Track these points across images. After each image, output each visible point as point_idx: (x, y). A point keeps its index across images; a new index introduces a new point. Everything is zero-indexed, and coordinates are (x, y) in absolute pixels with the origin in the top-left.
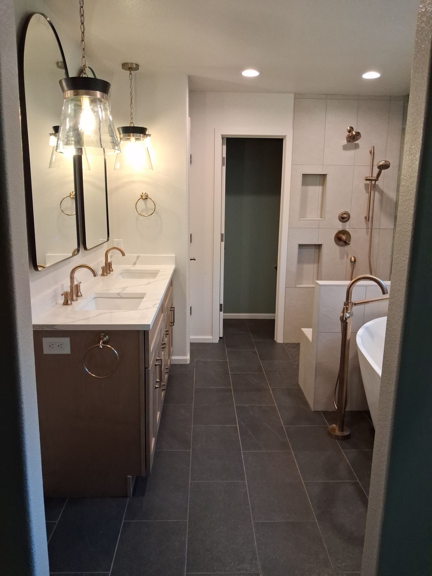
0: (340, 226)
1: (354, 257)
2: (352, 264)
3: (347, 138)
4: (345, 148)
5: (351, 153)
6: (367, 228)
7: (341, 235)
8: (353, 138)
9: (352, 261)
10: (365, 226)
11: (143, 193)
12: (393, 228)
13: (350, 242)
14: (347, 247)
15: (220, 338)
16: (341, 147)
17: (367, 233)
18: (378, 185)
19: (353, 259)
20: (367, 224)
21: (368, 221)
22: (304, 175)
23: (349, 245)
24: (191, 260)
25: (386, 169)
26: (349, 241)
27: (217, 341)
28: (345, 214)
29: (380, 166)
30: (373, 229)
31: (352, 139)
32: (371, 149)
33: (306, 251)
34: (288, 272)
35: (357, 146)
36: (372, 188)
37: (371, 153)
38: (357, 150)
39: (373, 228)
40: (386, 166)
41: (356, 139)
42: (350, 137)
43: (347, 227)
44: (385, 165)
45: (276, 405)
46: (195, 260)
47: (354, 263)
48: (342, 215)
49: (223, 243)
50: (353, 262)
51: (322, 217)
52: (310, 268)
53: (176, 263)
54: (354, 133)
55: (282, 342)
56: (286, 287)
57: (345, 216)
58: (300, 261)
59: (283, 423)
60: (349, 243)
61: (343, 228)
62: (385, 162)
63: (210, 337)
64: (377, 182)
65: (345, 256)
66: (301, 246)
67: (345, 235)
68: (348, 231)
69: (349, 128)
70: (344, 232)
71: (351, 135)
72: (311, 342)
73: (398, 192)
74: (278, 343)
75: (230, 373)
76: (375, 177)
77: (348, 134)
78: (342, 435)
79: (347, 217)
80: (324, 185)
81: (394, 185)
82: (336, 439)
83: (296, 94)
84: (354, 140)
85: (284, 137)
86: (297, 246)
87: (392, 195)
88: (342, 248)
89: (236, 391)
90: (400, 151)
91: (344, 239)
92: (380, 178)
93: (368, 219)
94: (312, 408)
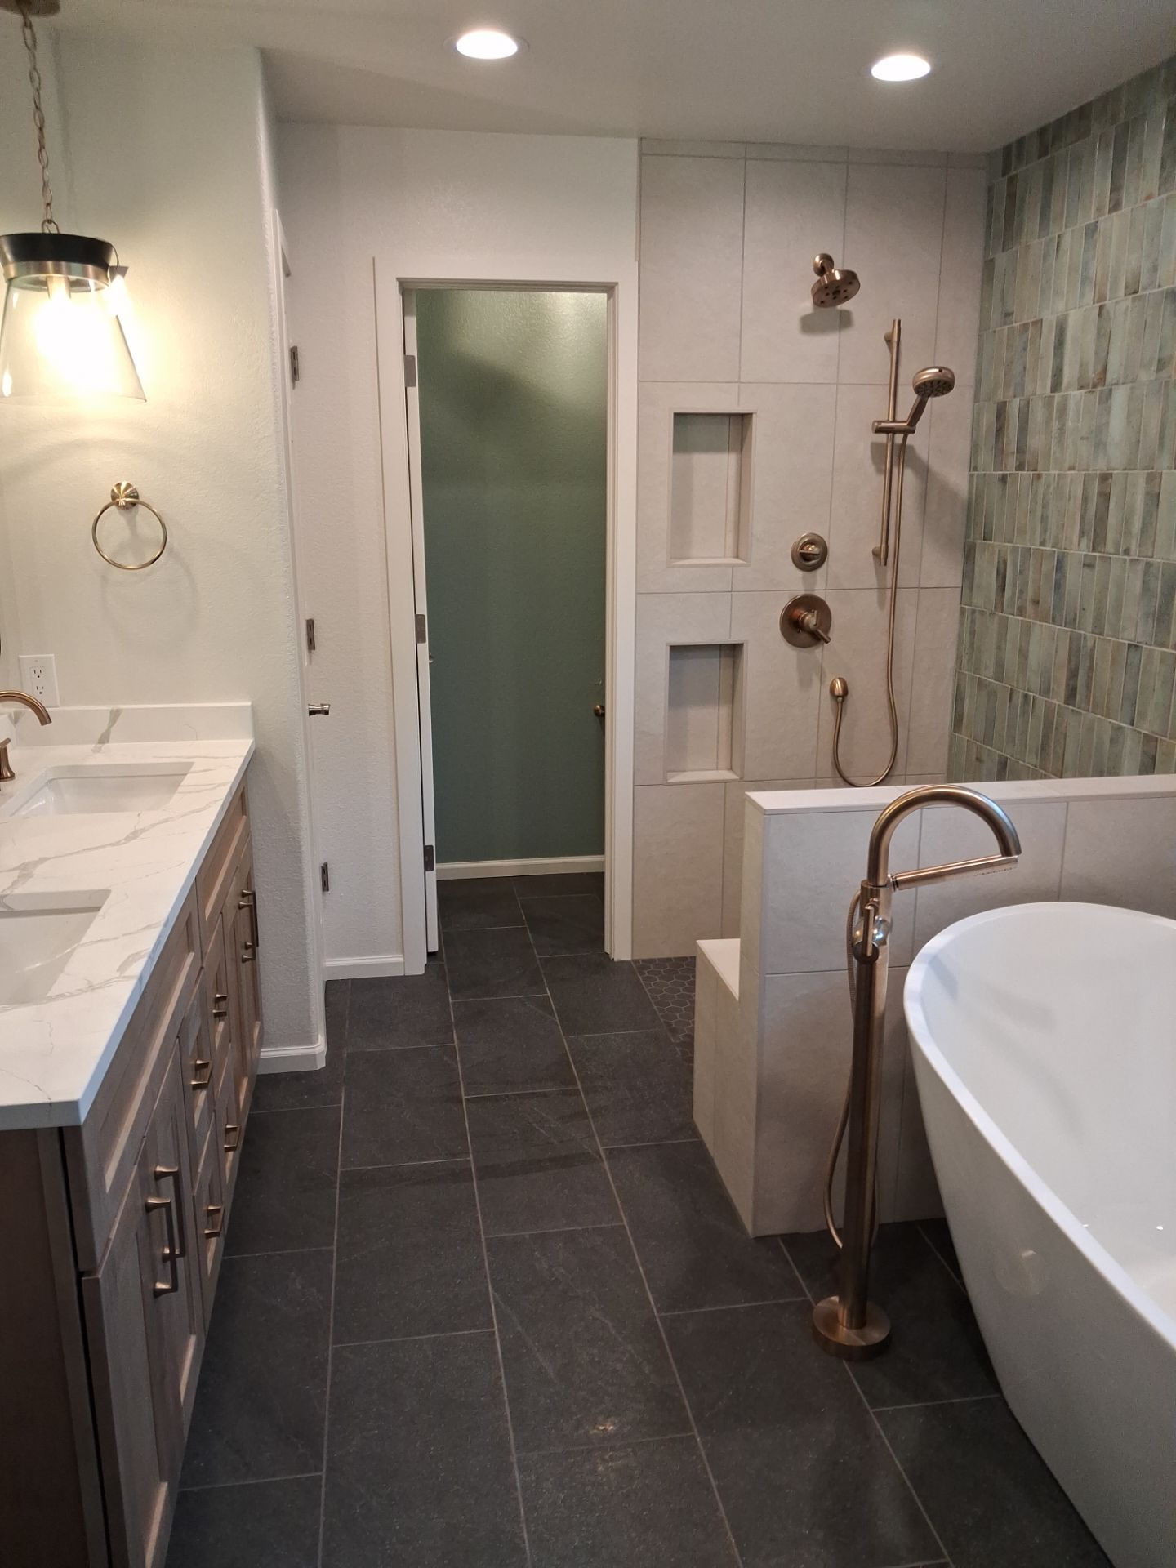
0: (795, 583)
1: (839, 679)
2: (838, 702)
3: (815, 290)
4: (808, 325)
5: (827, 342)
6: (881, 589)
7: (800, 612)
8: (833, 294)
9: (837, 693)
10: (872, 580)
11: (119, 485)
12: (960, 585)
13: (830, 635)
14: (821, 648)
15: (430, 955)
16: (796, 324)
17: (881, 604)
18: (912, 447)
19: (838, 685)
20: (880, 576)
21: (886, 564)
22: (679, 417)
23: (827, 642)
24: (312, 713)
25: (943, 394)
26: (827, 631)
27: (418, 967)
28: (811, 543)
29: (924, 384)
30: (898, 590)
31: (831, 294)
32: (890, 330)
33: (691, 664)
34: (639, 734)
35: (845, 321)
36: (895, 458)
37: (889, 341)
38: (849, 335)
39: (898, 586)
40: (941, 385)
41: (843, 295)
42: (826, 287)
43: (820, 584)
44: (939, 382)
45: (625, 1223)
46: (327, 712)
47: (841, 699)
48: (802, 548)
49: (424, 647)
50: (838, 696)
51: (740, 556)
52: (708, 719)
53: (257, 731)
54: (838, 277)
55: (629, 958)
56: (634, 786)
57: (812, 549)
58: (678, 698)
59: (656, 1301)
60: (825, 637)
61: (806, 590)
62: (940, 371)
63: (397, 958)
64: (910, 436)
65: (816, 680)
66: (677, 651)
67: (816, 612)
68: (823, 598)
69: (817, 259)
70: (810, 602)
71: (826, 282)
72: (737, 998)
73: (975, 469)
74: (615, 960)
75: (464, 1097)
76: (905, 422)
77: (818, 278)
78: (864, 1344)
79: (817, 552)
80: (744, 449)
81: (963, 447)
82: (844, 1362)
83: (645, 138)
84: (835, 298)
85: (609, 289)
86: (665, 654)
87: (957, 478)
88: (804, 652)
89: (486, 1172)
90: (981, 337)
91: (811, 626)
92: (920, 425)
93: (884, 557)
94: (748, 1226)
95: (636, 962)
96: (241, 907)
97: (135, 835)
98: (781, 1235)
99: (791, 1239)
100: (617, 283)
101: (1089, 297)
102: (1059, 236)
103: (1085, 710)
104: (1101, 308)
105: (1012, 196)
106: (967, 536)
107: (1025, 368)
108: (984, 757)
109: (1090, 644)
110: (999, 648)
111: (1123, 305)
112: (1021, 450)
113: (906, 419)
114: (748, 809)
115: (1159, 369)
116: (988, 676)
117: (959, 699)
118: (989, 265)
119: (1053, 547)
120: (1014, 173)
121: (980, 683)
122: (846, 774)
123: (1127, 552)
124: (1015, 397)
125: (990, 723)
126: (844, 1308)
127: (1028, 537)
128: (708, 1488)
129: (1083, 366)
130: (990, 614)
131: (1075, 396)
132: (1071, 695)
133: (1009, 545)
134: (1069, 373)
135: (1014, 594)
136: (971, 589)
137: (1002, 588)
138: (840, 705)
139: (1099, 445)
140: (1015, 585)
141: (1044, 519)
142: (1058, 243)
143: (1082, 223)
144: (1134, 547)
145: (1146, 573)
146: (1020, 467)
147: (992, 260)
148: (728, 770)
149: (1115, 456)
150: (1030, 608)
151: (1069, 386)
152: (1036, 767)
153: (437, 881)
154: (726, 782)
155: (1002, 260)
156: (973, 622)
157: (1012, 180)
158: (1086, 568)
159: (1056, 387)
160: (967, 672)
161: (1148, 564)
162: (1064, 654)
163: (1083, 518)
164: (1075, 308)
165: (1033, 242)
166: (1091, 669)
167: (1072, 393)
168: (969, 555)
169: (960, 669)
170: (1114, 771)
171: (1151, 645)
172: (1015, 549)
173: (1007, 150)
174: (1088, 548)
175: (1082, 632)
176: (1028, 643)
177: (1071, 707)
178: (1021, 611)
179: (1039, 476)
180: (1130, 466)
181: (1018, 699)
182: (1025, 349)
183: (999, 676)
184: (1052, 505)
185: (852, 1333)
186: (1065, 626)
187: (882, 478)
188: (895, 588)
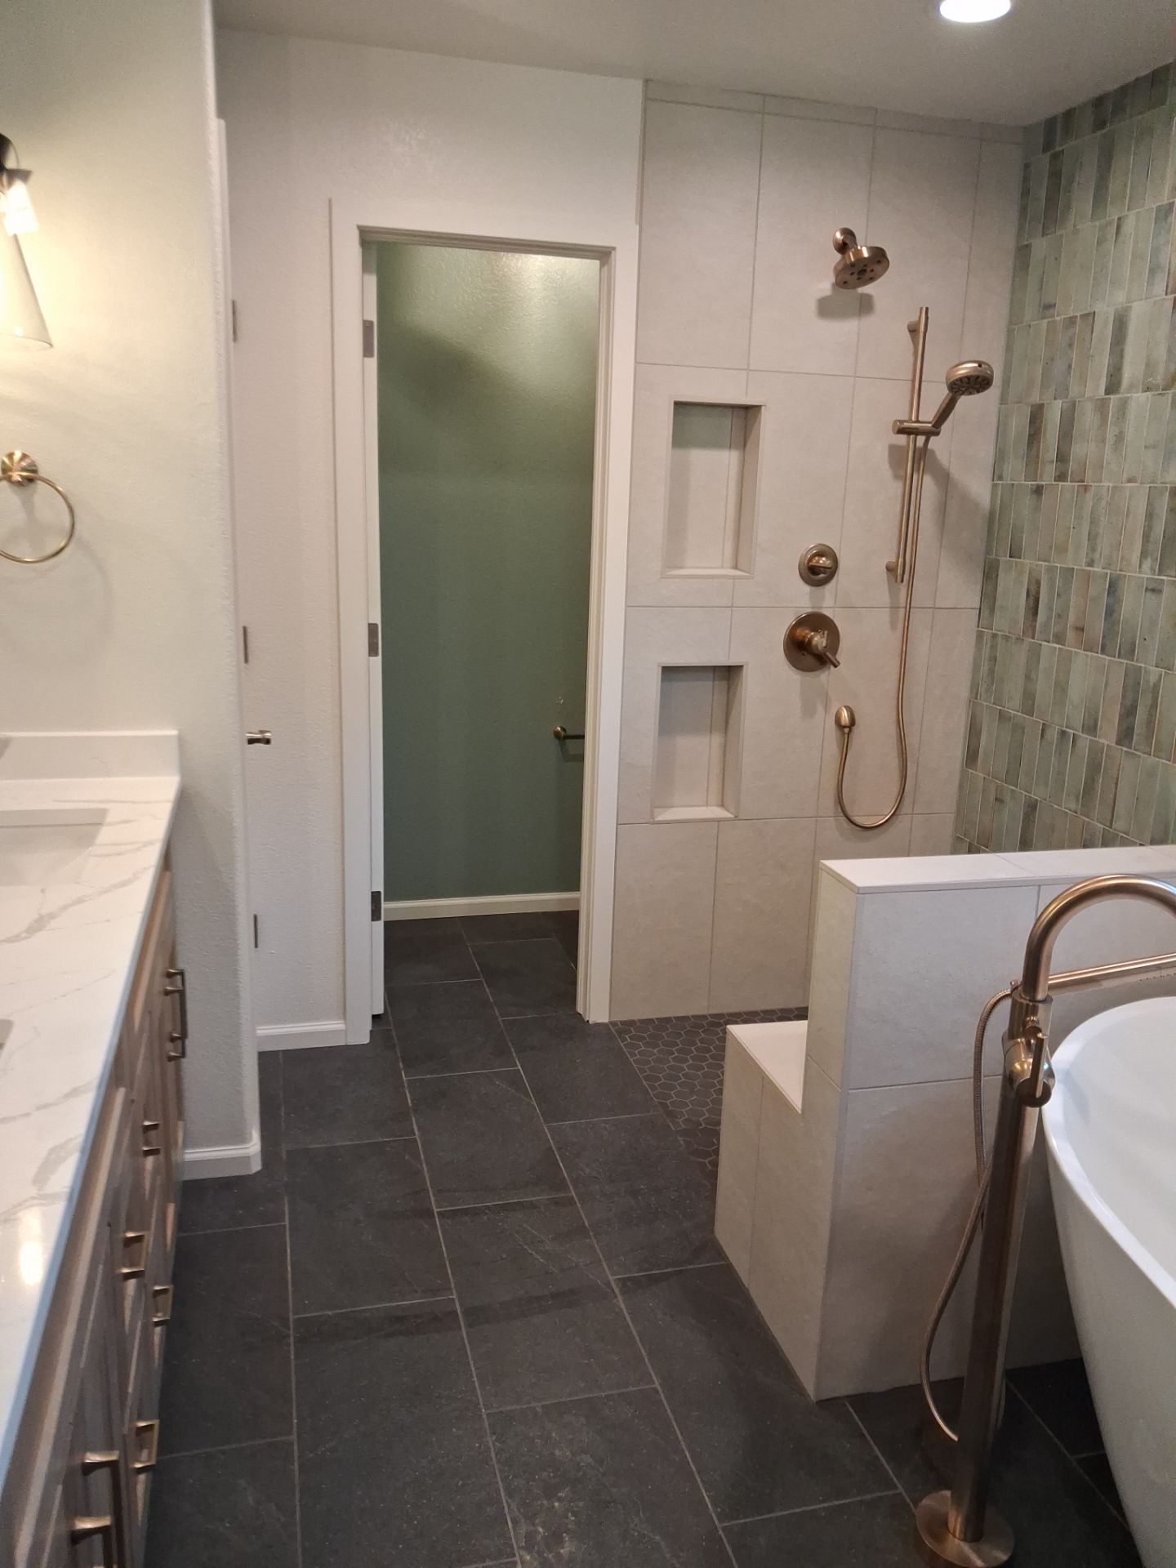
0: (801, 599)
1: (845, 706)
2: (843, 734)
3: (840, 268)
4: (825, 309)
5: (846, 328)
6: (894, 608)
7: (808, 633)
8: (859, 274)
9: (843, 723)
10: (885, 599)
12: (978, 606)
13: (838, 657)
14: (827, 673)
15: (375, 1017)
16: (812, 306)
17: (894, 623)
18: (933, 451)
19: (845, 714)
20: (893, 593)
21: (902, 581)
22: (679, 406)
23: (834, 665)
24: (251, 741)
25: (978, 392)
26: (835, 653)
27: (362, 1035)
28: (820, 554)
29: (961, 379)
30: (912, 610)
31: (868, 270)
32: (917, 319)
33: (682, 686)
34: (626, 767)
35: (865, 306)
36: (916, 463)
37: (913, 330)
38: (869, 321)
39: (912, 605)
40: (977, 383)
41: (868, 275)
42: (853, 265)
43: (828, 601)
44: (978, 377)
45: (657, 1385)
46: (268, 741)
47: (846, 730)
48: (810, 560)
49: (377, 661)
50: (845, 727)
51: (739, 566)
52: (698, 749)
54: (866, 254)
55: (606, 1020)
56: (617, 824)
57: (823, 561)
58: (668, 725)
59: (715, 1506)
60: (834, 661)
61: (813, 608)
62: (980, 366)
63: (337, 1025)
64: (933, 439)
65: (820, 709)
66: (669, 672)
67: (826, 632)
68: (831, 617)
69: (839, 236)
70: (817, 621)
71: (853, 259)
72: (800, 1112)
73: (1000, 478)
74: (590, 1022)
75: (435, 1210)
76: (929, 423)
77: (839, 256)
78: (982, 1564)
79: (830, 566)
80: (748, 446)
81: (986, 452)
83: (652, 80)
84: (859, 279)
85: (603, 255)
86: (657, 675)
88: (809, 677)
89: (476, 1315)
90: (1010, 332)
91: (820, 648)
92: (946, 427)
93: (900, 572)
94: (810, 1388)
95: (614, 1024)
96: (167, 993)
97: (39, 924)
98: (850, 1398)
99: (861, 1401)
100: (614, 249)
101: (1161, 286)
102: (1119, 219)
103: (1144, 753)
105: (1055, 175)
106: (988, 551)
107: (1070, 366)
108: (1008, 799)
109: (1153, 679)
110: (1028, 677)
112: (1062, 458)
113: (931, 420)
114: (826, 884)
116: (1013, 708)
117: (974, 731)
118: (1023, 253)
119: (1103, 568)
120: (1058, 149)
121: (1002, 716)
122: (850, 813)
124: (1055, 399)
125: (1015, 761)
126: (957, 1512)
127: (1070, 555)
129: (1150, 366)
130: (1017, 639)
131: (1139, 400)
132: (1125, 735)
133: (1044, 563)
134: (1131, 371)
135: (1049, 618)
136: (992, 610)
137: (1034, 610)
138: (846, 736)
140: (1051, 609)
141: (1092, 537)
142: (1119, 227)
143: (1151, 204)
147: (1028, 246)
148: (718, 806)
150: (1070, 635)
151: (1131, 388)
152: (1076, 813)
154: (719, 821)
155: (1040, 246)
156: (993, 647)
157: (1056, 157)
158: (1149, 594)
159: (1113, 387)
160: (985, 703)
162: (1117, 687)
163: (1146, 538)
164: (1141, 300)
165: (1082, 224)
166: (1154, 706)
167: (1134, 395)
168: (990, 574)
169: (976, 698)
172: (1051, 570)
173: (1050, 123)
174: (1152, 570)
175: (1143, 665)
176: (1068, 673)
177: (1125, 749)
178: (1059, 638)
179: (1086, 488)
181: (1053, 734)
182: (1070, 345)
183: (1029, 706)
184: (1104, 521)
185: (966, 1548)
186: (1119, 657)
187: (900, 485)
188: (909, 608)
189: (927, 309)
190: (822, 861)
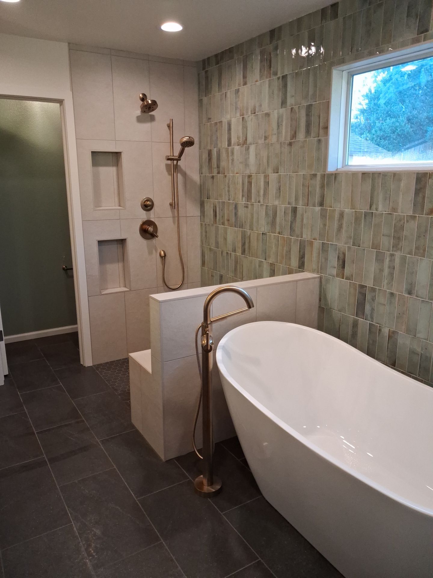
0: (143, 216)
1: (162, 250)
3: (142, 106)
4: (140, 120)
5: (147, 126)
6: (174, 217)
7: (146, 227)
8: (148, 108)
9: (162, 256)
10: (170, 214)
12: (200, 215)
13: (158, 234)
14: (155, 240)
15: (5, 376)
16: (135, 119)
17: (174, 222)
18: (180, 166)
19: (162, 253)
20: (173, 213)
21: (175, 208)
22: (93, 153)
23: (157, 237)
25: (190, 146)
26: (156, 232)
28: (147, 201)
29: (184, 142)
30: (179, 218)
32: (169, 122)
33: (106, 248)
34: (88, 276)
35: (152, 118)
36: (174, 169)
37: (169, 126)
38: (153, 123)
40: (189, 143)
41: (152, 109)
42: (146, 106)
43: (152, 216)
44: (189, 142)
45: (115, 467)
47: (163, 258)
48: (144, 202)
50: (163, 257)
51: (121, 205)
52: (114, 268)
54: (150, 102)
55: (92, 365)
56: (88, 297)
57: (148, 203)
58: (102, 261)
59: (135, 495)
60: (156, 235)
61: (147, 218)
62: (190, 138)
64: (179, 161)
65: (154, 252)
66: (100, 243)
67: (152, 226)
68: (154, 221)
69: (141, 95)
70: (149, 223)
71: (146, 104)
72: (151, 373)
73: (202, 174)
74: (86, 366)
75: (35, 432)
76: (177, 157)
77: (142, 102)
78: (214, 490)
79: (151, 204)
80: (119, 165)
81: (197, 166)
82: (208, 499)
83: (71, 43)
84: (149, 110)
85: (60, 102)
86: (96, 243)
87: (196, 177)
88: (149, 241)
89: (52, 460)
90: (200, 126)
91: (151, 231)
92: (182, 158)
93: (174, 206)
94: (162, 457)
95: (94, 366)
98: (175, 458)
99: (178, 459)
100: (64, 100)
101: (238, 114)
102: (225, 92)
103: (249, 256)
104: (243, 118)
105: (207, 78)
106: (201, 197)
107: (217, 138)
108: (214, 275)
109: (249, 234)
110: (216, 237)
111: (250, 117)
112: (218, 167)
113: (177, 155)
114: (151, 301)
115: (265, 140)
116: (213, 247)
117: (203, 255)
118: (201, 101)
119: (233, 201)
120: (207, 70)
121: (210, 249)
122: (168, 285)
123: (259, 202)
124: (214, 148)
125: (215, 263)
126: (205, 480)
127: (223, 197)
128: (172, 560)
129: (238, 138)
130: (212, 225)
131: (237, 148)
132: (243, 252)
133: (217, 200)
134: (234, 140)
135: (220, 218)
136: (204, 216)
137: (215, 216)
138: (164, 260)
139: (247, 165)
140: (220, 214)
141: (229, 191)
142: (226, 95)
143: (234, 89)
144: (261, 200)
145: (266, 209)
146: (219, 173)
147: (202, 100)
148: (124, 287)
149: (253, 169)
150: (226, 222)
151: (234, 144)
152: (233, 277)
153: (5, 344)
154: (124, 292)
155: (205, 100)
156: (206, 228)
157: (206, 72)
158: (245, 208)
159: (229, 144)
160: (205, 246)
161: (267, 206)
162: (240, 237)
163: (243, 190)
164: (234, 118)
165: (216, 94)
166: (250, 242)
167: (235, 147)
168: (202, 205)
169: (203, 245)
170: (260, 276)
171: (270, 233)
172: (219, 202)
173: (204, 61)
174: (245, 201)
175: (246, 230)
176: (226, 234)
177: (244, 256)
178: (223, 224)
179: (226, 176)
180: (258, 173)
181: (225, 254)
182: (217, 131)
183: (217, 246)
184: (231, 186)
185: (209, 488)
186: (239, 228)
187: (170, 177)
188: (178, 217)
189: (172, 119)
190: (150, 295)
